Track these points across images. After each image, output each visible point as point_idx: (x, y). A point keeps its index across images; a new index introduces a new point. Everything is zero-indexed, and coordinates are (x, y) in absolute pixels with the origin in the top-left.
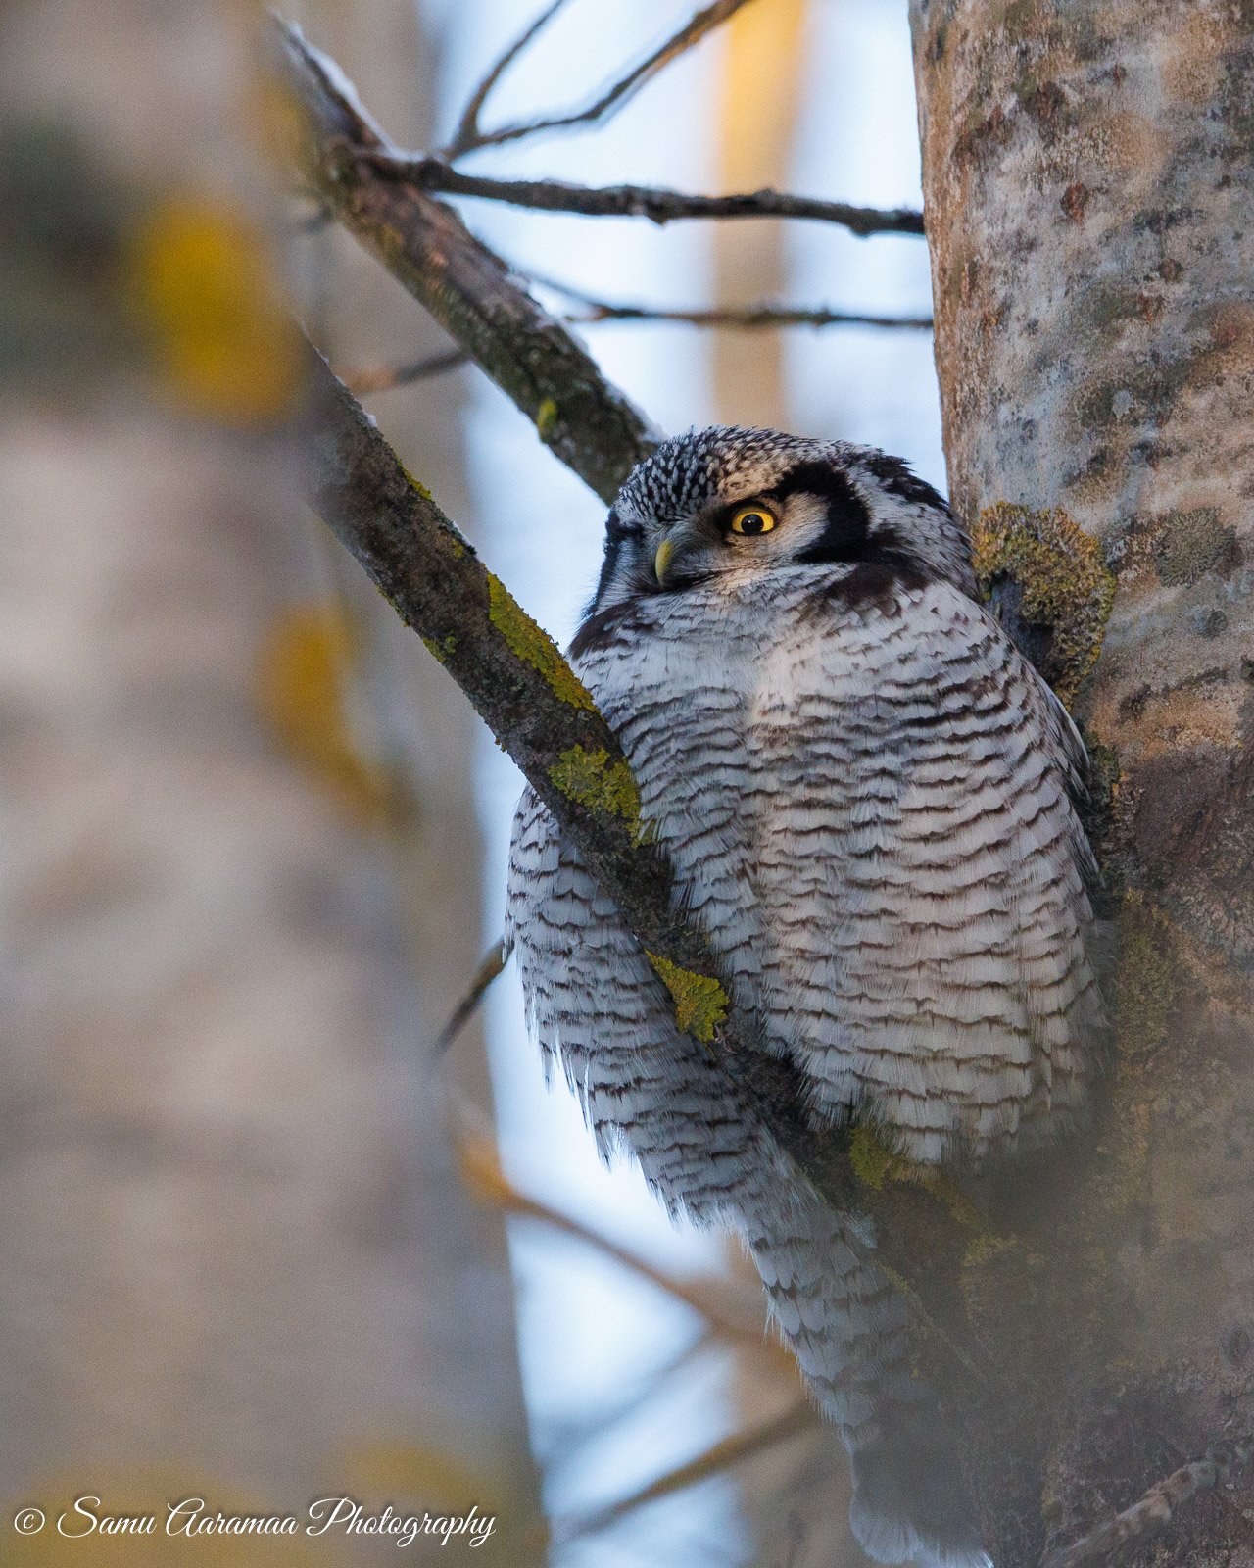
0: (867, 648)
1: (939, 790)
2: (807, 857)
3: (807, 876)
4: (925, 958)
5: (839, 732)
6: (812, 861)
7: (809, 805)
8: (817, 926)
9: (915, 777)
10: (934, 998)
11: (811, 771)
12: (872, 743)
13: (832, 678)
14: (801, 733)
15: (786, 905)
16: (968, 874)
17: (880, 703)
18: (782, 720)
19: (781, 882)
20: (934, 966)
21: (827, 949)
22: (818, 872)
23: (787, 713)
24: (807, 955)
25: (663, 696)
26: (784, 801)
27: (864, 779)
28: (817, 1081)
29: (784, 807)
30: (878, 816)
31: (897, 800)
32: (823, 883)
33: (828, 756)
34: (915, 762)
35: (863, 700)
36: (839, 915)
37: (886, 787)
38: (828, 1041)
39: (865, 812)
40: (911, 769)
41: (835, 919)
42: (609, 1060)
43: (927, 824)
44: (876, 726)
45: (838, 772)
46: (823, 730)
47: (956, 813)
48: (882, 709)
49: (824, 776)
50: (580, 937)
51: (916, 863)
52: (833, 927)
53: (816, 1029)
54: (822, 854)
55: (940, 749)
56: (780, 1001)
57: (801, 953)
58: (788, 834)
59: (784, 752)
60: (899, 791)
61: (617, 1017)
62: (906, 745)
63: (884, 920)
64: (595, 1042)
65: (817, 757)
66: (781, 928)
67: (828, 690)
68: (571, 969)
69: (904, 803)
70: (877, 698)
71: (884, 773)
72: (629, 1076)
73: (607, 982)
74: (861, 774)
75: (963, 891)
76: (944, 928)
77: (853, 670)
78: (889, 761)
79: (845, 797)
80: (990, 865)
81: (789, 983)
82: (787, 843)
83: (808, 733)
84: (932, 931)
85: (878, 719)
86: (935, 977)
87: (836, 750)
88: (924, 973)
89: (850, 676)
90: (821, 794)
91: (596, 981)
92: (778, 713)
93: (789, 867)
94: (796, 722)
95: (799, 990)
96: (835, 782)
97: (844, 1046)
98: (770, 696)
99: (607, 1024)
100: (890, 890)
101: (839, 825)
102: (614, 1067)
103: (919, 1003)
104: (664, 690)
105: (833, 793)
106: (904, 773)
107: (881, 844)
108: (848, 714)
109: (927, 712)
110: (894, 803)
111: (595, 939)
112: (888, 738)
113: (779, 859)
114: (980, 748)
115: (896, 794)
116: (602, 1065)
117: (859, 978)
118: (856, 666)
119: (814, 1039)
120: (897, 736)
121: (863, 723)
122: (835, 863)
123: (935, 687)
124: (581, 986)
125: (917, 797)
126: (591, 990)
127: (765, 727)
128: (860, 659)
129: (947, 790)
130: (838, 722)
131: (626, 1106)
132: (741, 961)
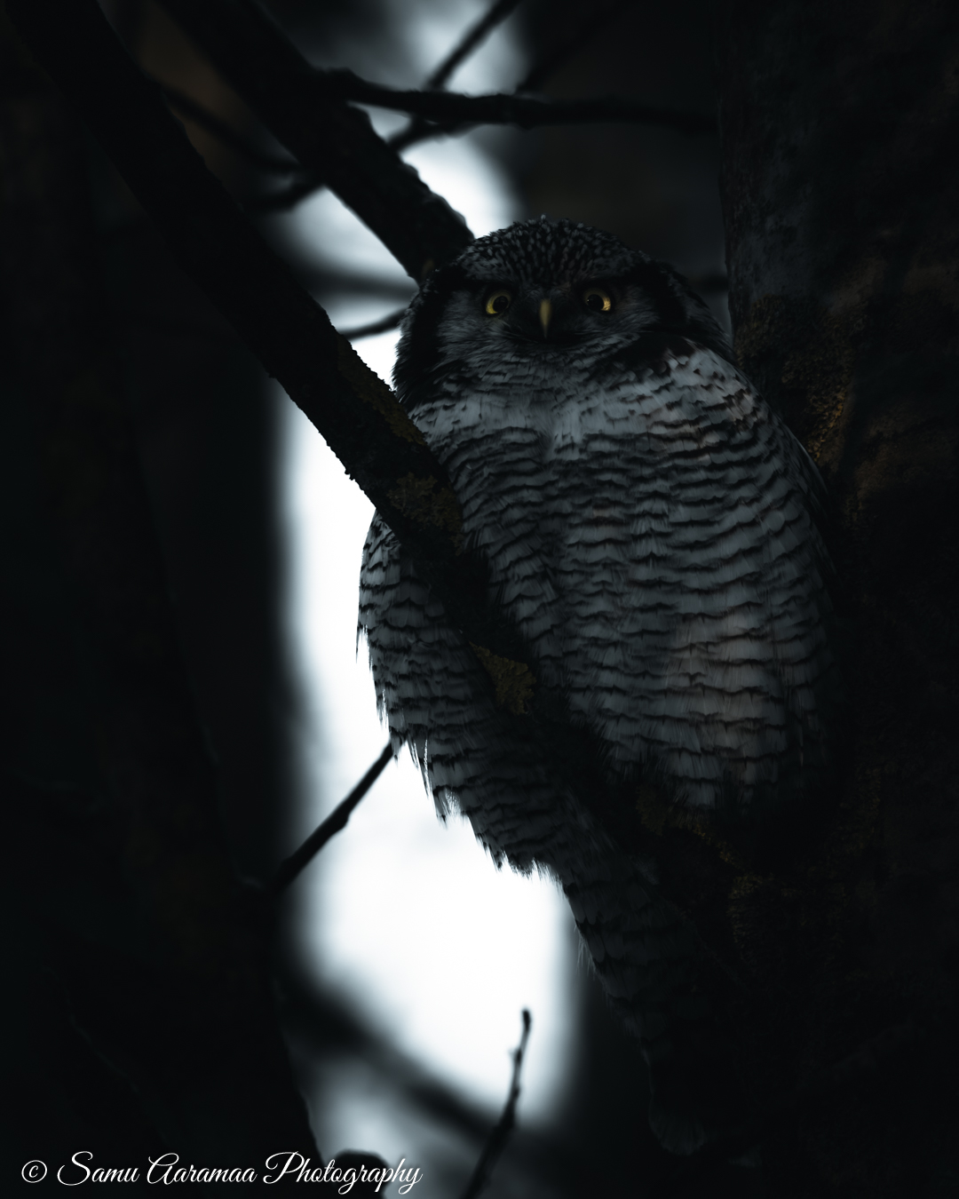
0: (641, 398)
1: (702, 508)
2: (596, 564)
3: (597, 579)
4: (695, 641)
5: (618, 463)
6: (600, 567)
7: (597, 522)
8: (607, 619)
9: (682, 497)
10: (703, 672)
11: (598, 495)
12: (647, 471)
13: (612, 421)
14: (588, 466)
15: (581, 603)
16: (728, 574)
17: (652, 439)
18: (574, 456)
19: (576, 585)
20: (702, 647)
21: (616, 637)
22: (605, 576)
23: (577, 450)
24: (600, 642)
25: (477, 434)
26: (576, 521)
27: (640, 500)
28: (612, 744)
29: (577, 526)
30: (652, 529)
31: (668, 517)
32: (610, 584)
33: (610, 483)
34: (682, 486)
35: (638, 437)
36: (623, 609)
37: (659, 506)
38: (619, 711)
39: (642, 526)
40: (678, 492)
41: (620, 613)
42: (443, 736)
43: (691, 535)
44: (650, 458)
45: (620, 496)
46: (607, 462)
47: (716, 526)
48: (653, 444)
49: (607, 499)
50: (417, 636)
51: (685, 566)
52: (620, 619)
53: (610, 702)
54: (608, 561)
55: (702, 475)
56: (580, 681)
57: (595, 642)
58: (581, 547)
59: (575, 481)
60: (669, 510)
61: (449, 700)
62: (674, 473)
63: (661, 612)
64: (432, 721)
65: (602, 484)
66: (577, 621)
67: (609, 430)
68: (411, 663)
69: (673, 519)
70: (649, 435)
71: (655, 495)
72: (460, 747)
73: (440, 672)
74: (638, 496)
75: (723, 588)
76: (710, 617)
77: (629, 415)
78: (661, 485)
79: (625, 515)
80: (746, 567)
81: (585, 666)
82: (580, 554)
83: (594, 466)
84: (700, 619)
85: (651, 452)
86: (704, 656)
87: (616, 478)
88: (695, 653)
89: (627, 419)
90: (606, 513)
91: (432, 671)
92: (570, 450)
93: (582, 573)
94: (584, 457)
95: (594, 671)
96: (616, 503)
97: (633, 715)
98: (564, 437)
99: (441, 706)
100: (664, 588)
101: (620, 538)
102: (447, 741)
103: (692, 677)
104: (478, 430)
105: (615, 512)
106: (673, 494)
107: (655, 551)
108: (627, 449)
109: (692, 446)
110: (666, 520)
111: (429, 637)
112: (659, 467)
113: (575, 567)
114: (735, 474)
115: (667, 511)
116: (438, 741)
117: (642, 659)
118: (632, 412)
119: (608, 710)
120: (666, 465)
121: (638, 455)
122: (618, 568)
123: (697, 427)
124: (419, 675)
125: (682, 513)
126: (428, 679)
127: (560, 462)
128: (635, 406)
129: (708, 508)
130: (619, 456)
131: (458, 774)
132: (545, 648)
